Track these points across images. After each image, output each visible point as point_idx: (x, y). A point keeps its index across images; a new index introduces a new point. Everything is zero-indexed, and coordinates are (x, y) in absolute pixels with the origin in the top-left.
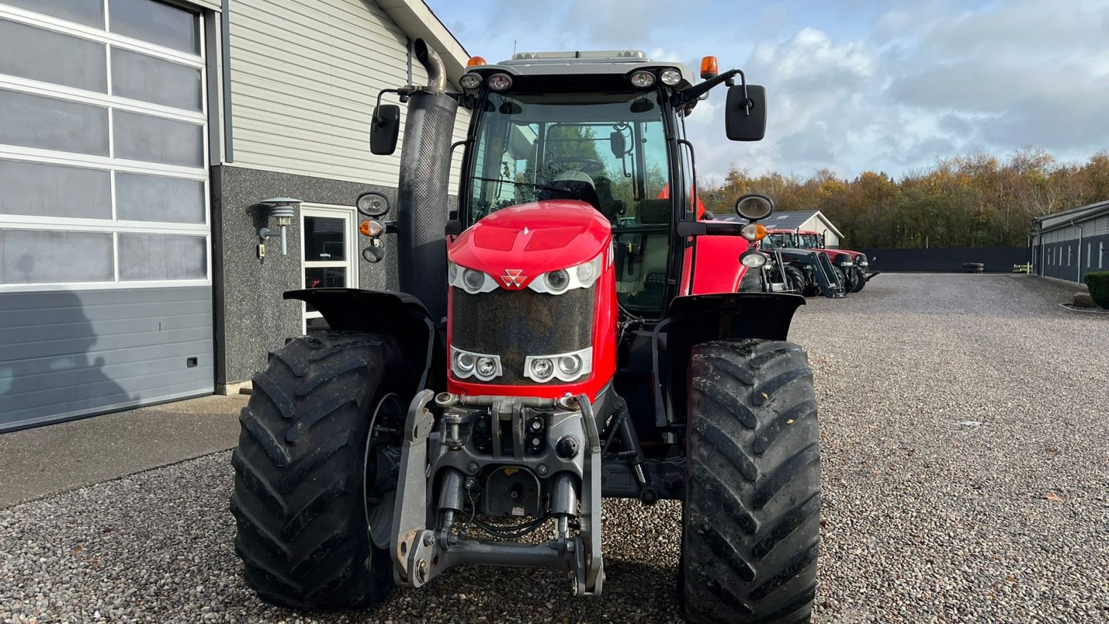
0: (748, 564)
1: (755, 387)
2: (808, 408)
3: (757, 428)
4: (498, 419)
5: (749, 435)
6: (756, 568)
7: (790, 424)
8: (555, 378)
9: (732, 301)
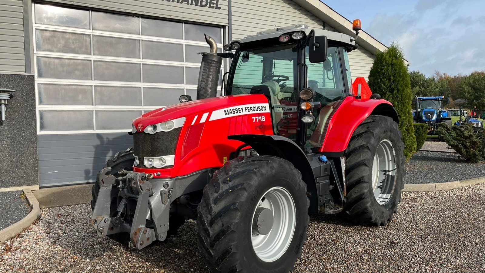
0: (210, 250)
1: (229, 175)
2: (240, 186)
3: (219, 193)
4: (128, 180)
5: (216, 195)
6: (213, 252)
7: (230, 192)
8: (153, 166)
9: (254, 138)
